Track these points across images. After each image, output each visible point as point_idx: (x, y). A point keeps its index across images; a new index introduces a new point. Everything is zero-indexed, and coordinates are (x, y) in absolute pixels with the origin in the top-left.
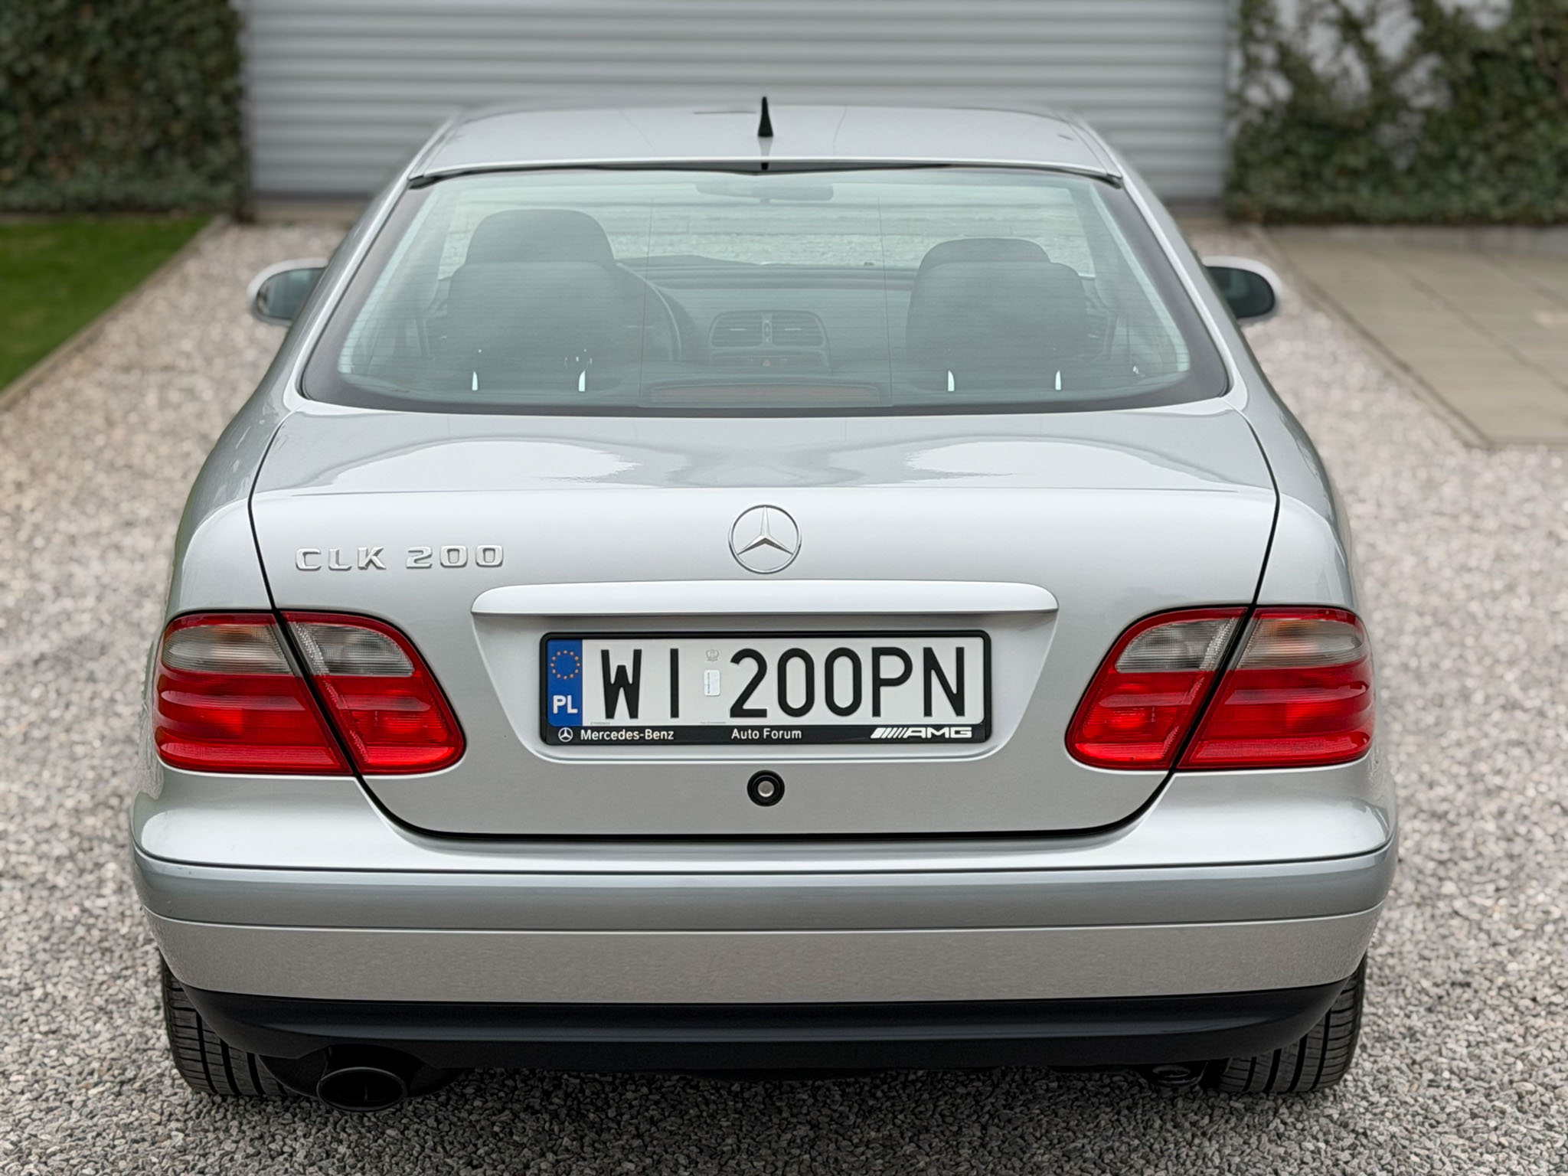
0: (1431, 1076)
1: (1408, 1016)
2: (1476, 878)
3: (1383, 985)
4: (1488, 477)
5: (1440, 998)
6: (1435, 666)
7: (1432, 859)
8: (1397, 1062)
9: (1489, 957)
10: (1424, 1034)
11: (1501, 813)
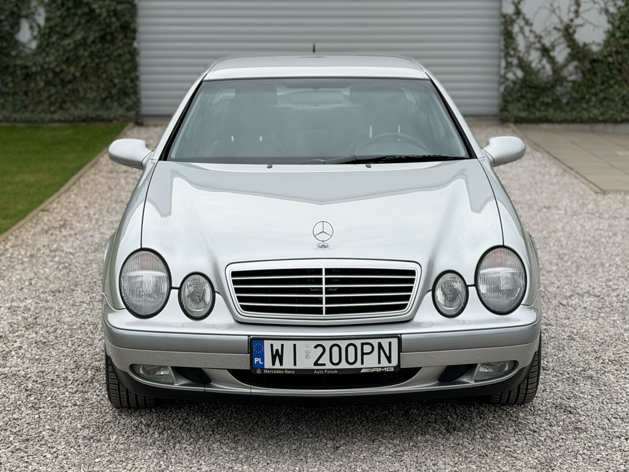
0: (602, 361)
1: (593, 347)
2: (611, 312)
3: (584, 339)
4: (604, 202)
5: (603, 343)
6: (591, 256)
7: (596, 307)
8: (591, 358)
9: (618, 332)
10: (599, 351)
11: (618, 295)
